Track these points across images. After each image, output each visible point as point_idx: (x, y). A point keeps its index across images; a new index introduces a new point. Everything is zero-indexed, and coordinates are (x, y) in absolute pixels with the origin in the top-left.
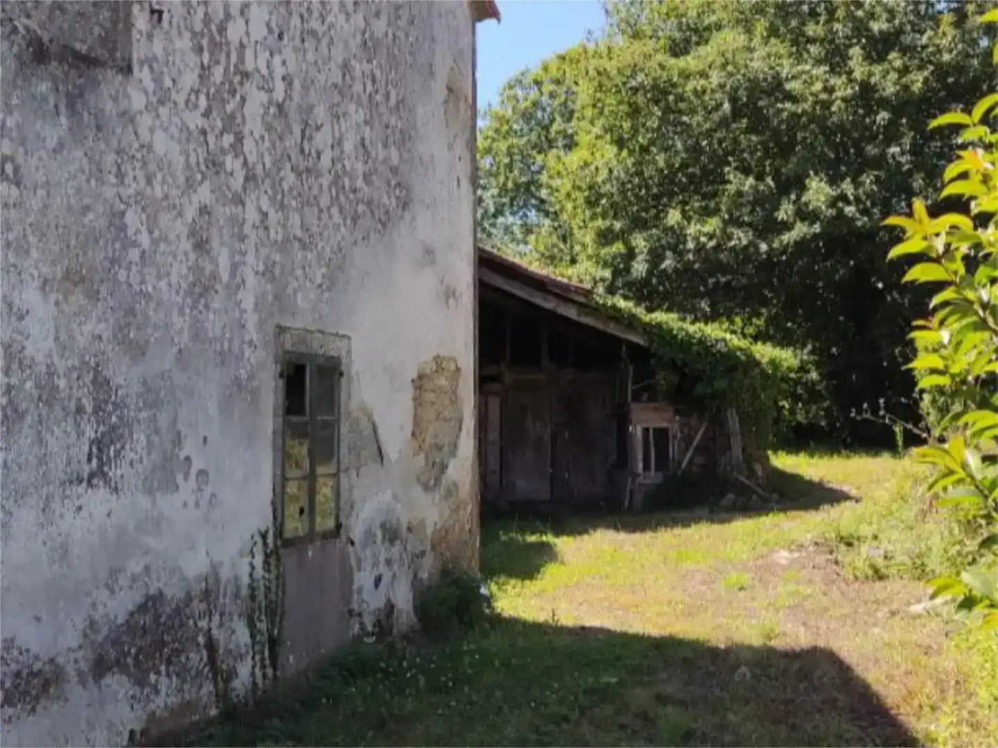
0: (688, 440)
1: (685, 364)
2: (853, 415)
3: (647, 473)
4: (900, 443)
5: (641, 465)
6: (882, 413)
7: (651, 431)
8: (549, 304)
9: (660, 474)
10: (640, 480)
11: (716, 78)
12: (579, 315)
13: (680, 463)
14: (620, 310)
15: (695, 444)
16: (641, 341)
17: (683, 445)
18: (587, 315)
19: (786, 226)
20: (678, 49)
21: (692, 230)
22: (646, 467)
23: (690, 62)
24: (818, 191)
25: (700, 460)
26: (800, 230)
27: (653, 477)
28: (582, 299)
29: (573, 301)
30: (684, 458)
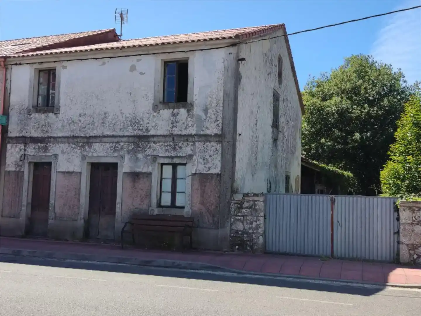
2: (369, 187)
4: (377, 194)
6: (374, 187)
7: (320, 190)
11: (334, 108)
14: (314, 163)
15: (330, 193)
16: (319, 171)
20: (324, 100)
23: (327, 103)
28: (306, 161)
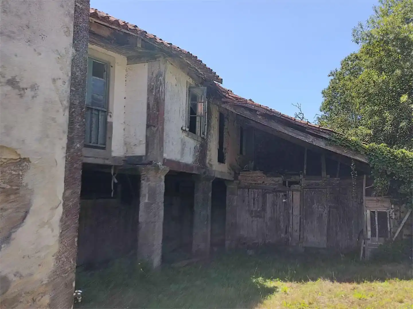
0: (399, 220)
1: (393, 174)
3: (374, 238)
5: (369, 233)
7: (376, 214)
8: (309, 139)
9: (382, 239)
10: (369, 242)
12: (326, 145)
13: (394, 233)
15: (403, 222)
17: (396, 223)
18: (330, 145)
22: (373, 235)
25: (406, 232)
27: (378, 241)
29: (322, 138)
30: (397, 231)
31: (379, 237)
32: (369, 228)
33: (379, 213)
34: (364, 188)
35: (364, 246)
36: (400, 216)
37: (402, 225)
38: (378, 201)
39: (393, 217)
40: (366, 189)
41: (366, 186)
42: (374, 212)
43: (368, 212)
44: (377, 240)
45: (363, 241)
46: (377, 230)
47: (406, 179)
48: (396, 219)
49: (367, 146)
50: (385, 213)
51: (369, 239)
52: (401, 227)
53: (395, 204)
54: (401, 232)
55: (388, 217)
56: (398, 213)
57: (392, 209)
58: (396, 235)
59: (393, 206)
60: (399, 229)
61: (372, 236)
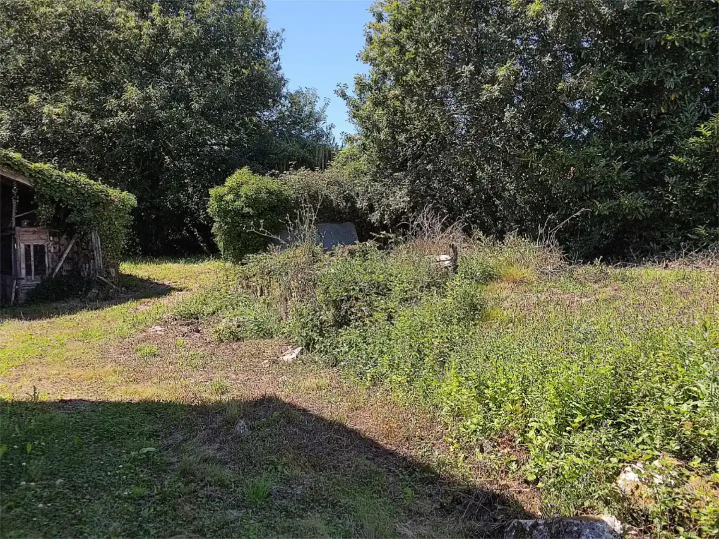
0: (59, 254)
1: (61, 201)
3: (29, 277)
5: (24, 272)
7: (32, 248)
9: (39, 277)
10: (23, 282)
13: (53, 270)
15: (65, 256)
16: (27, 183)
17: (56, 257)
19: (111, 114)
21: (46, 109)
22: (28, 273)
24: (132, 93)
25: (68, 268)
26: (122, 116)
30: (57, 266)
31: (35, 275)
32: (23, 266)
33: (35, 246)
34: (14, 216)
35: (17, 287)
36: (60, 250)
37: (63, 259)
38: (34, 232)
39: (52, 251)
40: (16, 218)
41: (17, 214)
42: (29, 246)
43: (22, 246)
44: (33, 279)
45: (15, 282)
46: (33, 267)
47: (76, 207)
48: (56, 253)
49: (33, 167)
50: (42, 247)
51: (23, 279)
52: (62, 262)
53: (54, 235)
54: (61, 267)
55: (46, 251)
56: (57, 246)
57: (51, 241)
58: (57, 270)
59: (51, 238)
60: (60, 265)
61: (26, 275)
